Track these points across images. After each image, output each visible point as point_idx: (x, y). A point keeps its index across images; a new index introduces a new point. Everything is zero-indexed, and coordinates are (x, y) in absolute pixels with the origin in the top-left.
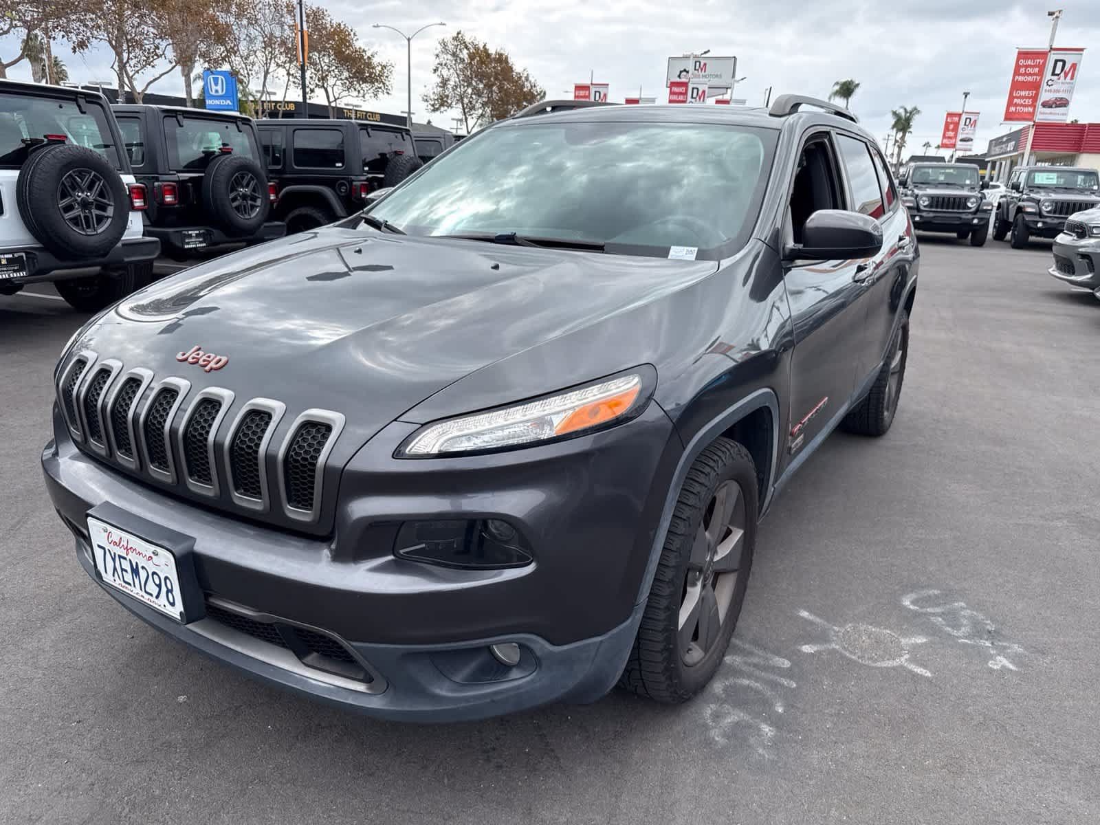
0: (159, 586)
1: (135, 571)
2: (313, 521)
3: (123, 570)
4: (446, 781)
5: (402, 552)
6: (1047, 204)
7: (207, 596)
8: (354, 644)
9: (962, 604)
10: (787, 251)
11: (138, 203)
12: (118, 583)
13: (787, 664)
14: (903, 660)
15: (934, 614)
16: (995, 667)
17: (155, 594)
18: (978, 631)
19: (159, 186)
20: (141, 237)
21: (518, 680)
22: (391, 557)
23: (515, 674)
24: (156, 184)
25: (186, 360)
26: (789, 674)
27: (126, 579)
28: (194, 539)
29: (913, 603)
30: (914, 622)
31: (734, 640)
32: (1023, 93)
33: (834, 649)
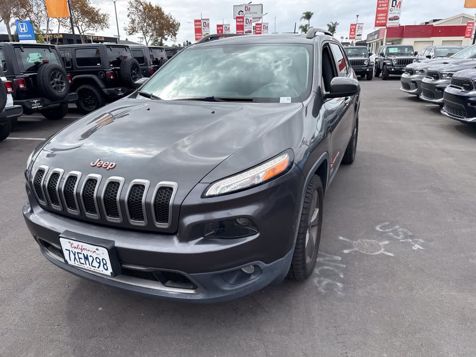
0: (100, 263)
1: (86, 258)
2: (168, 227)
3: (79, 258)
4: (222, 324)
5: (206, 235)
6: (395, 61)
7: (121, 264)
8: (191, 274)
9: (398, 227)
10: (324, 95)
11: (9, 90)
12: (77, 264)
13: (340, 258)
14: (382, 251)
15: (388, 232)
16: (415, 249)
17: (97, 267)
18: (406, 236)
19: (16, 80)
20: (13, 105)
21: (254, 279)
22: (202, 238)
23: (253, 277)
24: (15, 80)
25: (96, 165)
26: (342, 262)
27: (81, 262)
28: (114, 242)
29: (380, 228)
30: (382, 236)
31: (319, 252)
32: (381, 15)
33: (356, 250)
